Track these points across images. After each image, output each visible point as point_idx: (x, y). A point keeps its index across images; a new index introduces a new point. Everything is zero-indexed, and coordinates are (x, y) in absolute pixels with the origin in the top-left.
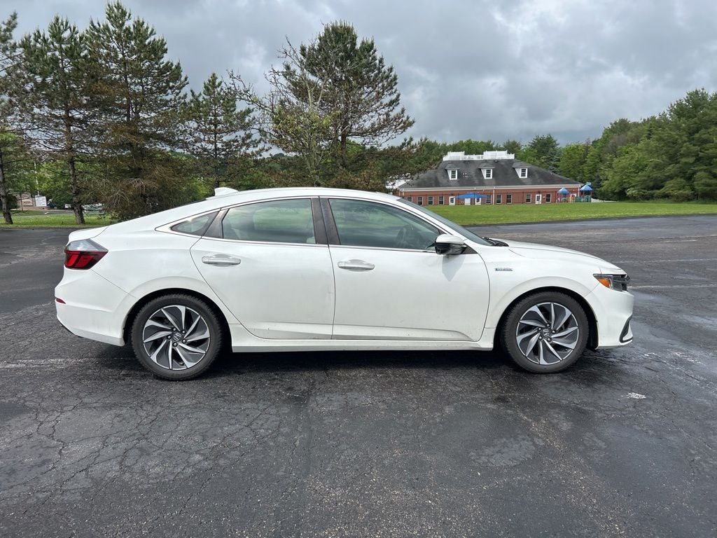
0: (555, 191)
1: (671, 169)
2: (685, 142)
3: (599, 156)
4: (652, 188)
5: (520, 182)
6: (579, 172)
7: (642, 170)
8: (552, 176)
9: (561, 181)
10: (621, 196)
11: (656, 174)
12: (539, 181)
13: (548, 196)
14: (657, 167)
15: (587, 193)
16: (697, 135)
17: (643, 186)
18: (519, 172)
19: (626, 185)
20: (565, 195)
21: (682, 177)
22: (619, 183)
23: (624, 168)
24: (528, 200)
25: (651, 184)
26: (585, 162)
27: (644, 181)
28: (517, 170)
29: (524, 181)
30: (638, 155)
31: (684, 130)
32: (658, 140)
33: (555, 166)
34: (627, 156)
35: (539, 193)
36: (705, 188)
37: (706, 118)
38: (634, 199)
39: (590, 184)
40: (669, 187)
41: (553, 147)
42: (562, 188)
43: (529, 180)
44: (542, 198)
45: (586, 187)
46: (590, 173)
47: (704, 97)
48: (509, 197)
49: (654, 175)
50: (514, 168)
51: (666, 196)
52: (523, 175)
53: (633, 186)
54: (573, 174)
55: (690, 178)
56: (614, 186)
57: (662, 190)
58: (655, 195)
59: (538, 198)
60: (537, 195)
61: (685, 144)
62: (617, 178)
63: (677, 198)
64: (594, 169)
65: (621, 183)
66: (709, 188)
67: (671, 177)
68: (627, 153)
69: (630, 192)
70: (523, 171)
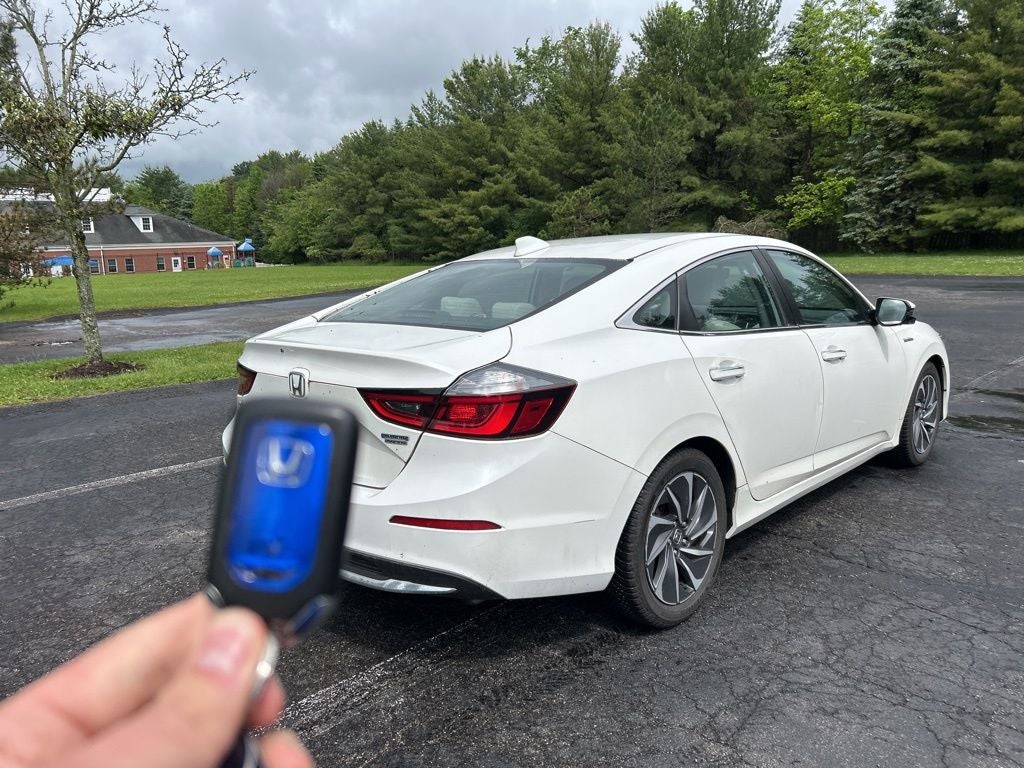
0: (203, 252)
1: (358, 221)
2: (369, 187)
3: (252, 200)
4: (337, 247)
5: (143, 239)
6: (225, 225)
7: (320, 222)
8: (193, 230)
9: (209, 238)
10: (298, 257)
11: (340, 228)
12: (172, 237)
13: (191, 259)
14: (341, 219)
15: (247, 253)
16: (382, 180)
17: (326, 244)
18: (139, 223)
19: (303, 243)
20: (215, 257)
21: (371, 232)
22: (293, 240)
23: (297, 219)
24: (161, 267)
25: (336, 241)
26: (233, 210)
27: (326, 236)
28: (133, 219)
29: (150, 238)
30: (312, 202)
31: (366, 172)
32: (336, 183)
33: (185, 214)
34: (293, 202)
35: (176, 255)
36: (403, 246)
37: (390, 158)
38: (316, 261)
39: (250, 241)
40: (360, 243)
41: (176, 185)
42: (213, 248)
43: (158, 235)
44: (183, 263)
45: (245, 246)
46: (243, 225)
47: (382, 130)
48: (129, 261)
49: (339, 230)
50: (128, 217)
51: (357, 257)
52: (146, 227)
53: (313, 244)
54: (218, 228)
55: (381, 233)
56: (287, 243)
57: (351, 249)
58: (343, 256)
59: (176, 262)
60: (173, 259)
61: (370, 191)
62: (289, 233)
63: (372, 259)
64: (247, 221)
65: (296, 240)
66: (407, 246)
67: (359, 232)
68: (293, 198)
69: (310, 252)
70: (146, 221)
